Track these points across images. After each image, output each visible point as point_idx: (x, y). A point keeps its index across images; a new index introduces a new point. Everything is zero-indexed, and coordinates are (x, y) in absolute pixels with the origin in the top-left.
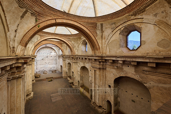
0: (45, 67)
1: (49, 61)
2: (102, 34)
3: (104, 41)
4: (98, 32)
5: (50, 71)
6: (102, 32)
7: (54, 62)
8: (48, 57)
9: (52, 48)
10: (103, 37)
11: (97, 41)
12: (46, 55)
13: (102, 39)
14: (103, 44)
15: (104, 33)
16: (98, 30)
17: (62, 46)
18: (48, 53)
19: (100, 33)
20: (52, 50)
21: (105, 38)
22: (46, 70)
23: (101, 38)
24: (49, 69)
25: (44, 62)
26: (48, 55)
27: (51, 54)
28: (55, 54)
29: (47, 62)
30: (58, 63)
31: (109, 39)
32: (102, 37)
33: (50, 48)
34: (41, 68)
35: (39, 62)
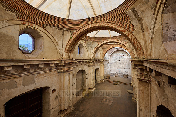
0: (118, 71)
1: (121, 65)
5: (122, 75)
7: (127, 66)
8: (121, 61)
9: (124, 52)
12: (119, 58)
18: (120, 56)
20: (124, 53)
22: (118, 73)
24: (121, 73)
25: (117, 66)
26: (121, 58)
27: (124, 57)
29: (120, 65)
33: (122, 51)
34: (114, 70)
35: (112, 65)
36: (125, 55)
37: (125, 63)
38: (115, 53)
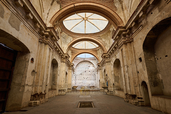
0: (83, 83)
2: (122, 5)
3: (125, 11)
4: (117, 5)
6: (121, 3)
7: (93, 77)
8: (87, 72)
10: (124, 8)
11: (118, 15)
12: (84, 69)
13: (123, 10)
14: (126, 15)
15: (123, 4)
16: (116, 2)
17: (97, 54)
18: (86, 67)
19: (119, 5)
21: (126, 8)
22: (84, 85)
23: (121, 10)
24: (87, 85)
25: (82, 77)
27: (90, 68)
28: (94, 68)
29: (86, 77)
30: (97, 78)
31: (130, 5)
32: (122, 8)
33: (88, 62)
34: (80, 83)
35: (78, 77)
36: (91, 65)
37: (91, 74)
38: (81, 64)
